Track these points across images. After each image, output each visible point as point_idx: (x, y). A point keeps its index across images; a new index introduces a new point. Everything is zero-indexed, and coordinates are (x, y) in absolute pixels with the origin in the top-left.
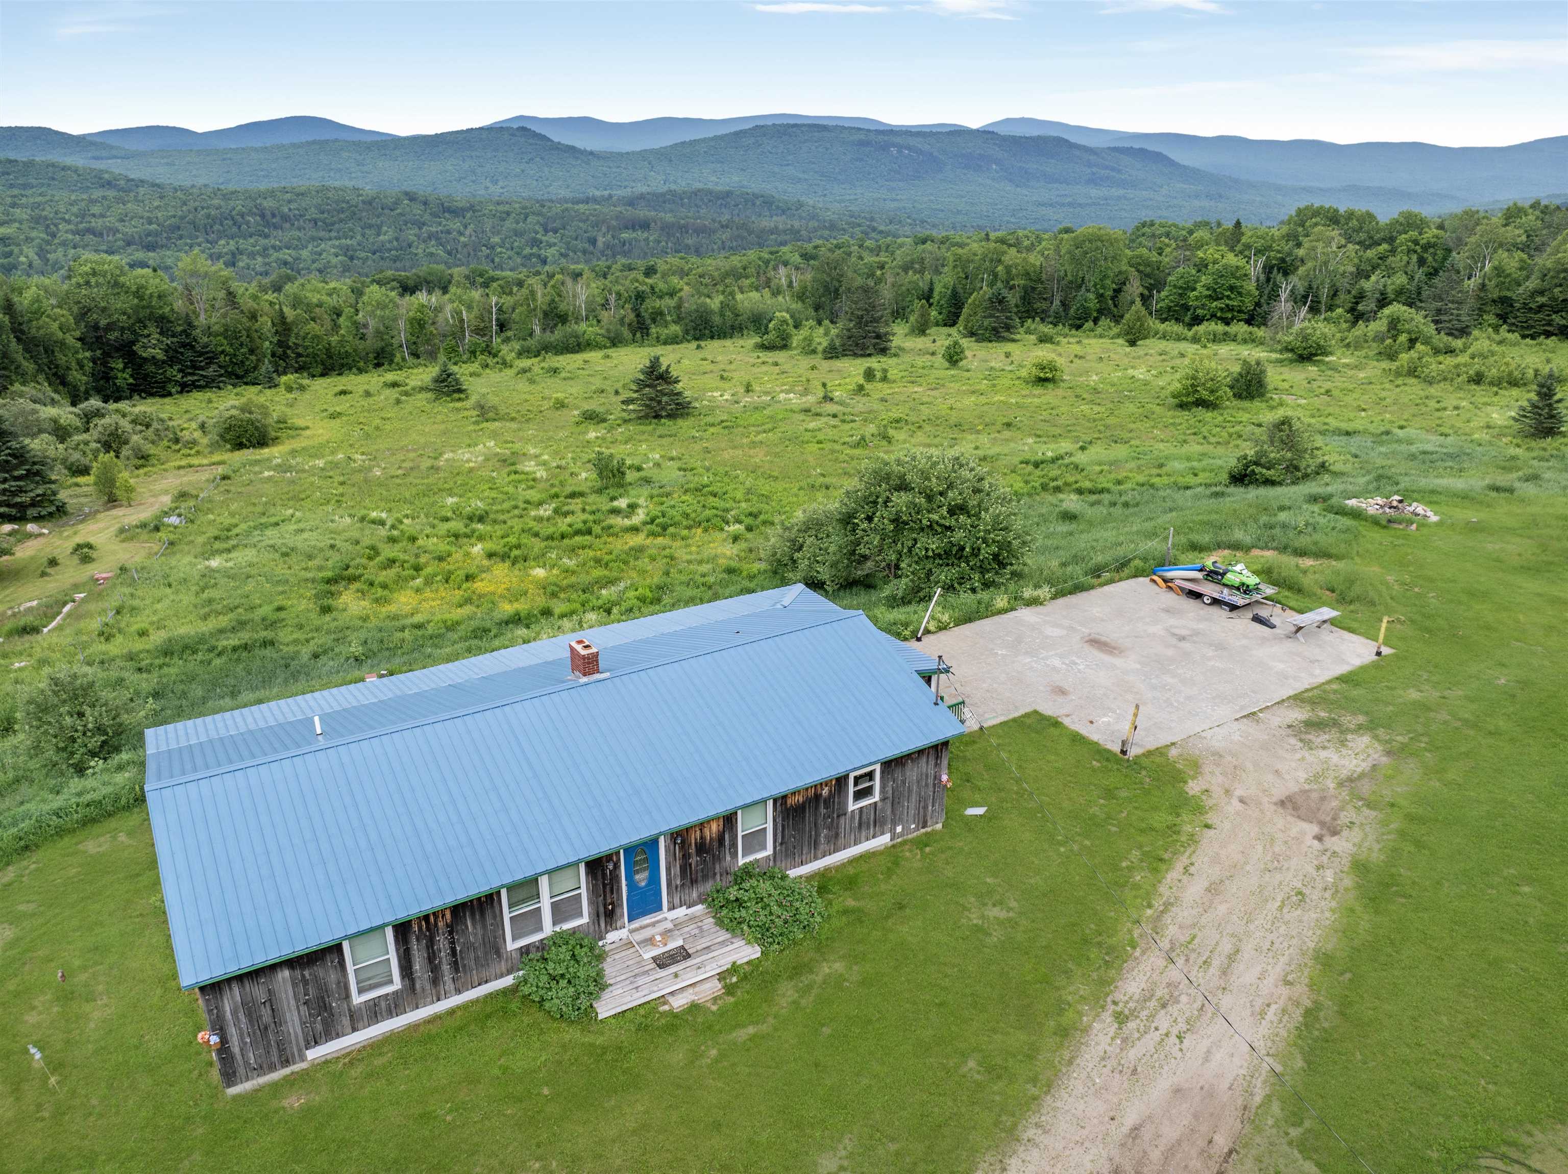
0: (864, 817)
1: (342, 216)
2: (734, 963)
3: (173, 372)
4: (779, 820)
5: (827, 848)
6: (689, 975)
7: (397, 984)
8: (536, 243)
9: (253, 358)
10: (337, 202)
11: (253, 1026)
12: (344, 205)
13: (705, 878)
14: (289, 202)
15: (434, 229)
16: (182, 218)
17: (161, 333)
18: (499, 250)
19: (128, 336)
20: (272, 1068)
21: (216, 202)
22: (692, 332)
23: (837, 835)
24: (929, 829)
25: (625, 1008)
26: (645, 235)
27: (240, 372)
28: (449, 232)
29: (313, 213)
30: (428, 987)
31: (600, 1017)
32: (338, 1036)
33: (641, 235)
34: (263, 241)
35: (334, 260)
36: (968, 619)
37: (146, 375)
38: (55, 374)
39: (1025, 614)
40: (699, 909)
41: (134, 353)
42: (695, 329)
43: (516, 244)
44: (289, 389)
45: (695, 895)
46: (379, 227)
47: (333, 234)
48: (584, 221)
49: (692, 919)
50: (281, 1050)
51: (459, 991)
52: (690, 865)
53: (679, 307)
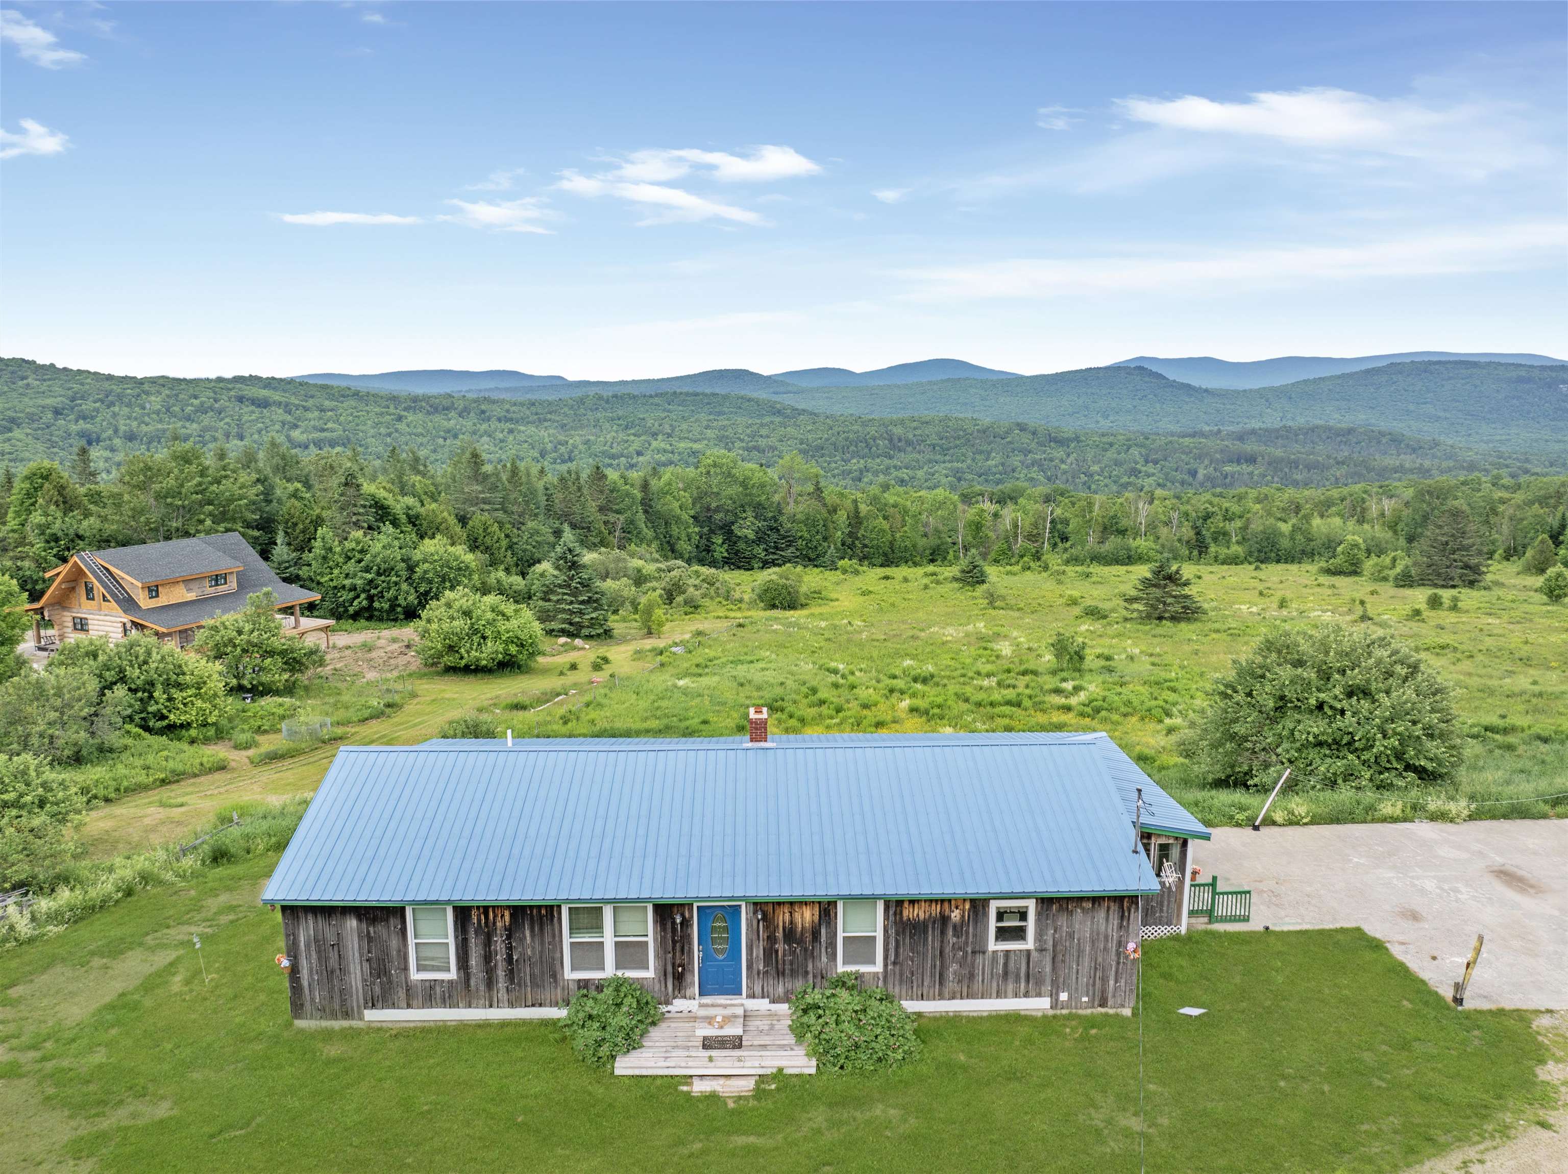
0: (1012, 965)
1: (958, 442)
2: (780, 1070)
3: (759, 551)
4: (892, 932)
5: (958, 989)
6: (724, 1064)
7: (452, 974)
8: (1135, 472)
9: (826, 544)
10: (955, 430)
11: (321, 966)
12: (961, 433)
13: (794, 974)
14: (915, 429)
15: (1037, 457)
16: (827, 440)
17: (756, 518)
18: (1097, 478)
19: (730, 518)
20: (334, 1016)
21: (855, 428)
22: (1256, 554)
23: (972, 976)
24: (1111, 1011)
25: (644, 1072)
26: (1251, 468)
27: (813, 556)
28: (1051, 460)
29: (934, 439)
30: (482, 988)
31: (617, 1072)
32: (394, 1006)
33: (1245, 468)
34: (887, 462)
35: (944, 480)
36: (1335, 819)
37: (738, 551)
38: (668, 542)
39: (1423, 829)
40: (784, 1008)
41: (731, 532)
42: (1259, 551)
43: (1115, 473)
44: (845, 572)
45: (781, 990)
46: (989, 453)
47: (947, 458)
48: (1187, 454)
49: (771, 1015)
50: (343, 1002)
51: (511, 1005)
52: (777, 951)
53: (1245, 528)
